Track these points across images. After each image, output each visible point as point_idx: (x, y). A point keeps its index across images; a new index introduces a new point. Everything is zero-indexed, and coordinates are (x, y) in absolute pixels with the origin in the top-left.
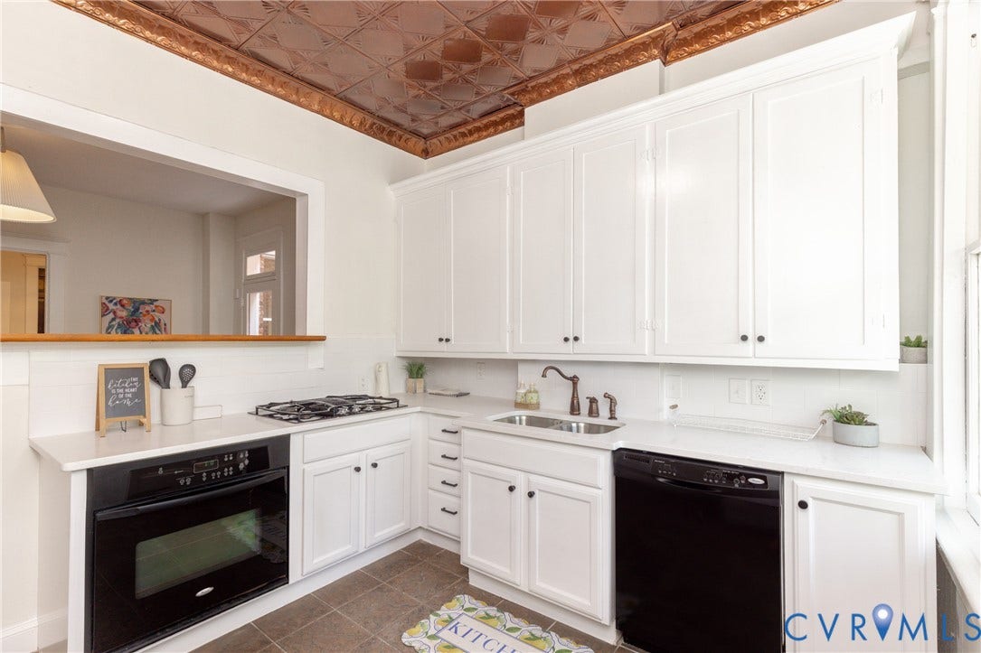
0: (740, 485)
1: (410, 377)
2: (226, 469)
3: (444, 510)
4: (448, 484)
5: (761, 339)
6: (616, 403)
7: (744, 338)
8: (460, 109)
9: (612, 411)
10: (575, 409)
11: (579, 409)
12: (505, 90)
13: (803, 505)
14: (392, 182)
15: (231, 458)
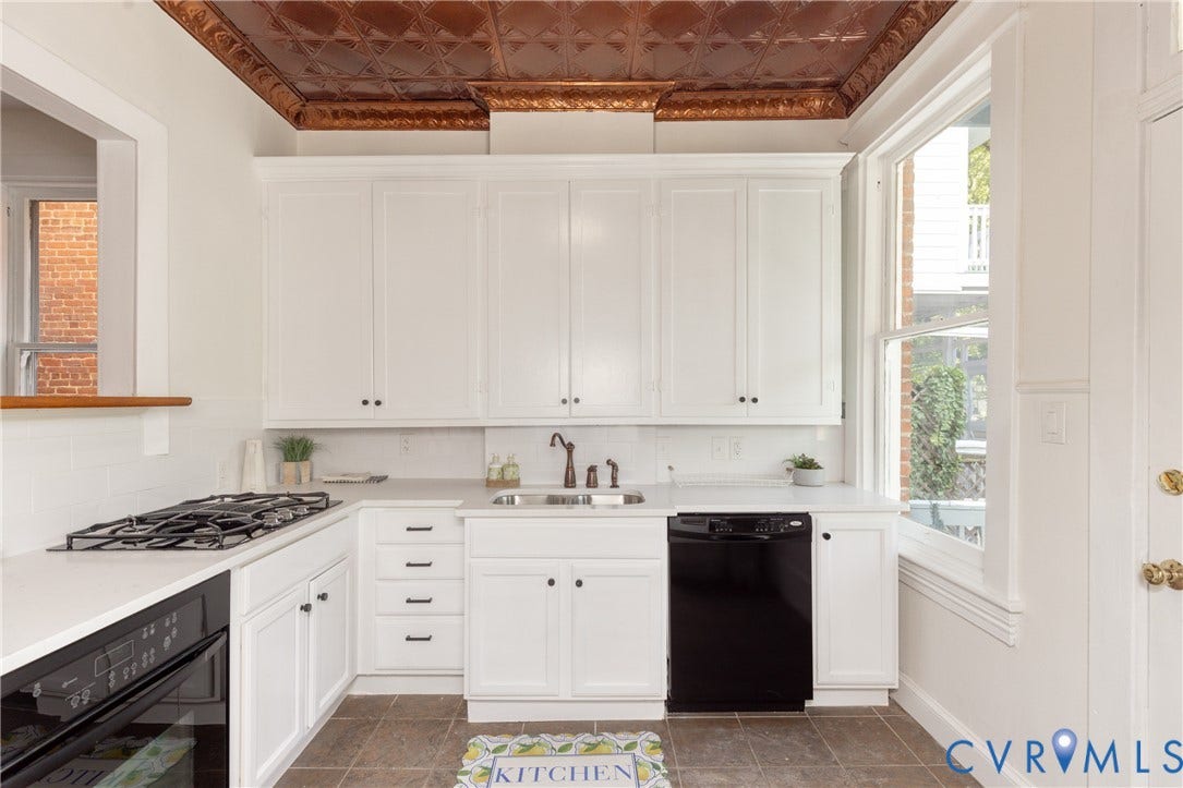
0: (785, 529)
1: (286, 460)
2: (145, 655)
3: (408, 639)
4: (413, 602)
5: (755, 400)
6: (617, 470)
7: (742, 400)
8: (395, 81)
9: (614, 479)
10: (570, 482)
11: (575, 482)
12: (469, 80)
13: (827, 536)
14: (260, 153)
15: (152, 632)
